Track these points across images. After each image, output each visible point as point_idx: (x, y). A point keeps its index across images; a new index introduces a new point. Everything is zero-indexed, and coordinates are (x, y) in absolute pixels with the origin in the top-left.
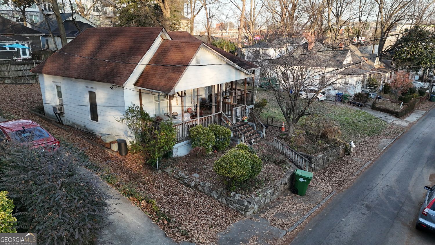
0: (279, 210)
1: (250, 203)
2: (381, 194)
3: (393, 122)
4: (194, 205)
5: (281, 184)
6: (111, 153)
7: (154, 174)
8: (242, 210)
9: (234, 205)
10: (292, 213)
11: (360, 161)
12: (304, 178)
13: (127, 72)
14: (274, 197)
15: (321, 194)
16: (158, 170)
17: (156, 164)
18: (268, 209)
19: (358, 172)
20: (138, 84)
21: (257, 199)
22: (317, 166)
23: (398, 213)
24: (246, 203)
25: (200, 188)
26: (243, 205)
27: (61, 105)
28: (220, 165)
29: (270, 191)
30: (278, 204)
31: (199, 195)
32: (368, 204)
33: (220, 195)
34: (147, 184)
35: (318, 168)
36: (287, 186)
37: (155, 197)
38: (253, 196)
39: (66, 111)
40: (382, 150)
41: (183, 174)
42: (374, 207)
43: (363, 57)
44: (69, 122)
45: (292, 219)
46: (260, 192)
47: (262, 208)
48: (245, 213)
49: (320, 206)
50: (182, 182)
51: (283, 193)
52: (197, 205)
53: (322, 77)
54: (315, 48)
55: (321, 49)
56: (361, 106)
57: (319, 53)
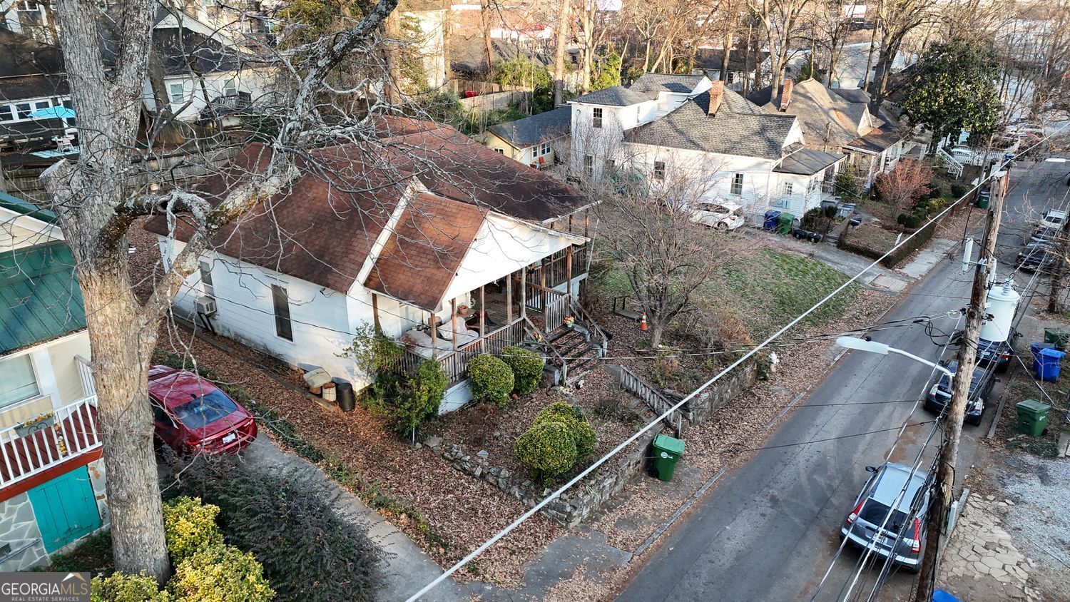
0: (624, 512)
1: (575, 508)
2: (802, 471)
3: (875, 282)
4: (483, 512)
5: (629, 465)
6: (326, 407)
7: (408, 451)
8: (561, 520)
9: (549, 510)
10: (646, 518)
11: (784, 392)
12: (669, 453)
13: (352, 266)
14: (617, 488)
15: (700, 476)
16: (415, 442)
17: (411, 433)
18: (605, 513)
19: (775, 422)
20: (372, 283)
21: (587, 498)
22: (698, 415)
23: (821, 510)
24: (568, 509)
25: (491, 480)
26: (563, 512)
27: (211, 298)
28: (526, 449)
29: (610, 481)
30: (623, 502)
31: (489, 492)
32: (776, 493)
33: (526, 493)
34: (399, 472)
35: (700, 419)
36: (640, 466)
37: (416, 498)
38: (580, 495)
39: (220, 311)
40: (832, 364)
41: (460, 454)
42: (784, 501)
43: (835, 109)
44: (229, 331)
45: (645, 530)
46: (591, 486)
47: (596, 511)
48: (567, 525)
49: (694, 502)
50: (459, 468)
51: (634, 479)
52: (487, 513)
53: (737, 176)
54: (725, 108)
55: (736, 110)
56: (816, 240)
57: (731, 121)
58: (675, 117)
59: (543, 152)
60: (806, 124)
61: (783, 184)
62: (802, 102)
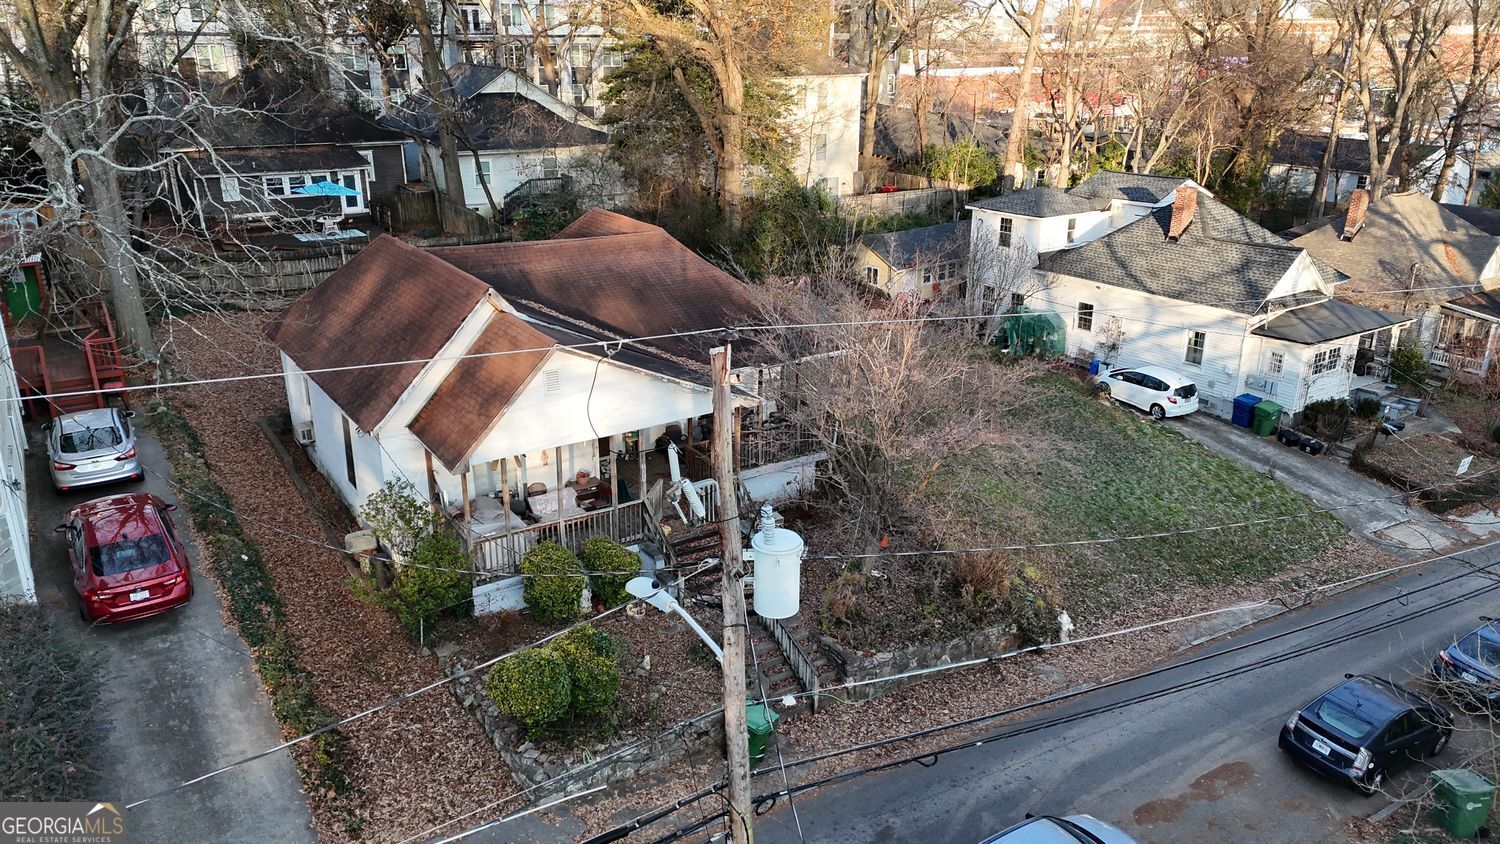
0: (642, 801)
1: (549, 777)
3: (1387, 532)
7: (411, 656)
11: (1055, 677)
13: (387, 400)
14: (653, 765)
18: (612, 795)
20: (417, 426)
21: (579, 768)
24: (539, 777)
25: (479, 716)
27: (312, 424)
29: (632, 751)
30: (653, 785)
31: (471, 732)
32: (897, 825)
33: (506, 744)
35: (871, 691)
38: (568, 761)
39: (317, 440)
40: (1182, 648)
41: (461, 672)
43: (1444, 242)
44: (323, 468)
48: (536, 799)
50: (452, 691)
51: (694, 757)
53: (1197, 334)
54: (1197, 230)
55: (1214, 234)
56: (1315, 450)
57: (1200, 250)
58: (1120, 239)
59: (942, 277)
60: (1381, 263)
61: (1269, 355)
62: (1381, 228)
